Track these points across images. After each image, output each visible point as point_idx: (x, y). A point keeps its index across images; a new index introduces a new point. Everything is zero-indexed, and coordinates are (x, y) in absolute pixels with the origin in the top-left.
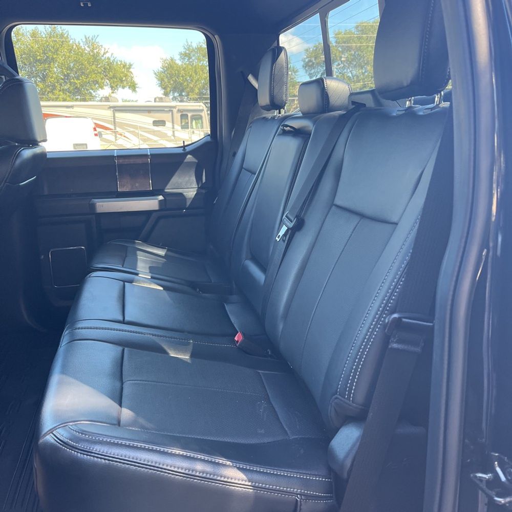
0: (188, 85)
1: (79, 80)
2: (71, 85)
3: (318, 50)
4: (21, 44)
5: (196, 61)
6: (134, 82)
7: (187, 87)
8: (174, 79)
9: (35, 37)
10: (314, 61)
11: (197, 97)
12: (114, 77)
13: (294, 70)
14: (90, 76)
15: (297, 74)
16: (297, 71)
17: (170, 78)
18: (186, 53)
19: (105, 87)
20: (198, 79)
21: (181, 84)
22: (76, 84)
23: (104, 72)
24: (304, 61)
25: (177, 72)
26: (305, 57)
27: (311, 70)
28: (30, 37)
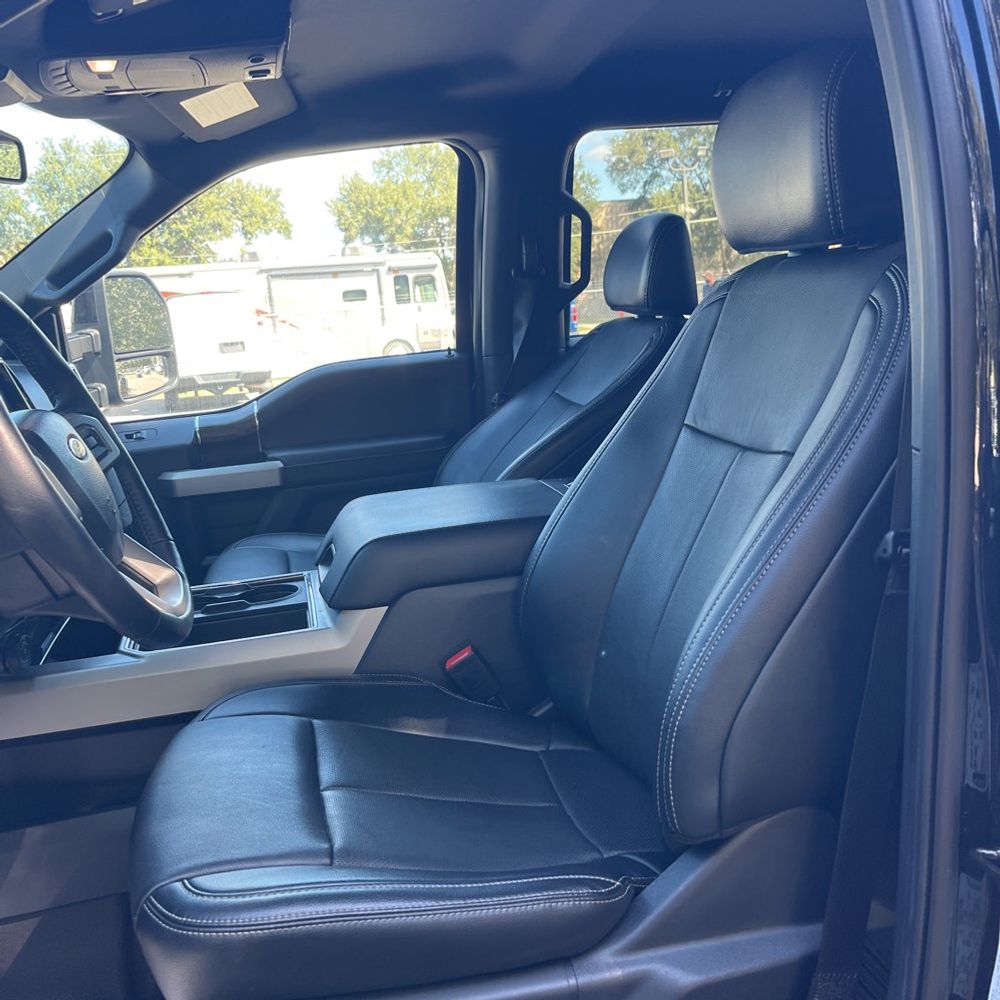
0: (391, 220)
1: (186, 223)
2: (170, 233)
3: (634, 138)
4: (75, 167)
5: (404, 174)
6: (287, 221)
7: (391, 226)
8: (364, 211)
9: (103, 152)
10: (628, 161)
11: (409, 242)
12: (252, 214)
13: (590, 180)
14: (207, 216)
15: (597, 186)
16: (597, 182)
17: (355, 210)
18: (382, 161)
19: (233, 235)
20: (411, 209)
21: (379, 220)
22: (182, 231)
23: (232, 205)
24: (608, 161)
25: (368, 197)
26: (610, 153)
27: (623, 177)
28: (90, 153)
